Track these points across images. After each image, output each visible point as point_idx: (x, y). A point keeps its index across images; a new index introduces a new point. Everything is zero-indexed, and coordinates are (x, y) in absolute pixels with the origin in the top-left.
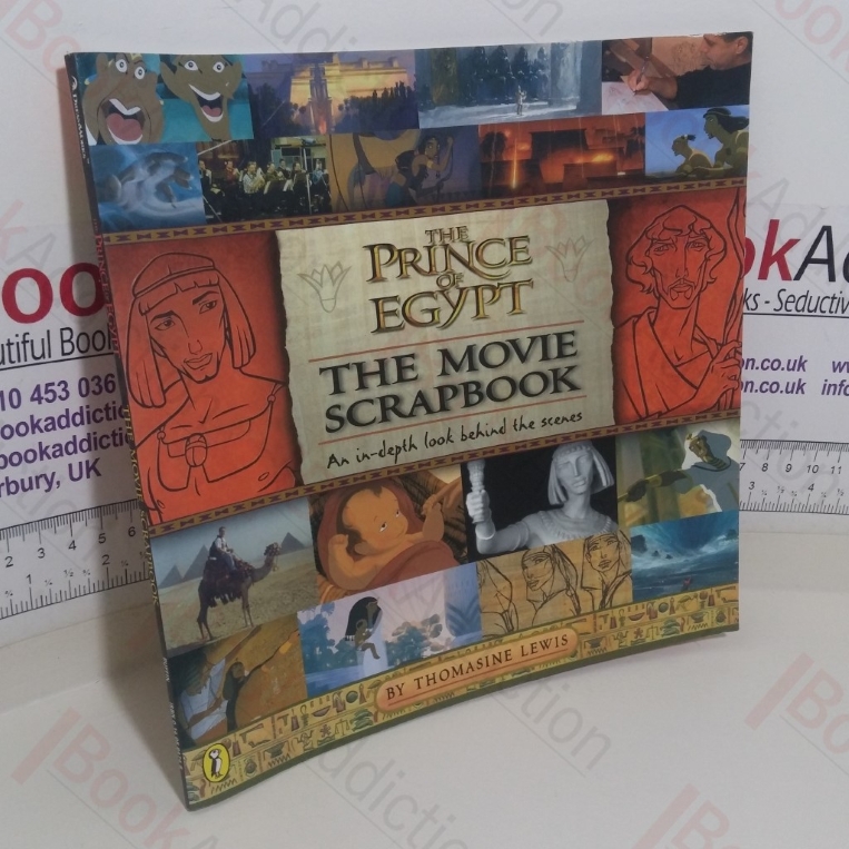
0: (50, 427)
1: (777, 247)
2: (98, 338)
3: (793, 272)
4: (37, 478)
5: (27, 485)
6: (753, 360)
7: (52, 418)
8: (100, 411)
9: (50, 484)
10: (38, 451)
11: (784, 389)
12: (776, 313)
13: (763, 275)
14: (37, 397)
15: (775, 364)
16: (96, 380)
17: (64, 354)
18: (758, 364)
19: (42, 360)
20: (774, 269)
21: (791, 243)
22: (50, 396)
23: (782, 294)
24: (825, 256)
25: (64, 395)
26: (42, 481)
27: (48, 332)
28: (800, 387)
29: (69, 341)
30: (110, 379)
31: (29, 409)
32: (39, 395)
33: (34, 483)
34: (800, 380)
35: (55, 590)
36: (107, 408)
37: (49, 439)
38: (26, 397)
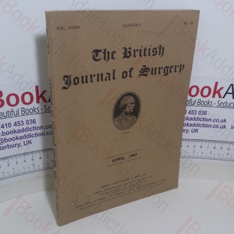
0: (19, 132)
1: (218, 89)
2: (31, 110)
3: (222, 96)
5: (13, 146)
6: (211, 119)
7: (19, 130)
8: (32, 128)
9: (19, 146)
10: (16, 138)
12: (218, 106)
13: (214, 96)
14: (15, 125)
15: (217, 121)
16: (31, 121)
17: (22, 114)
19: (17, 116)
20: (217, 95)
21: (222, 88)
23: (219, 102)
24: (231, 92)
25: (22, 124)
26: (17, 145)
27: (18, 109)
28: (225, 127)
29: (24, 111)
31: (13, 128)
33: (15, 146)
34: (225, 125)
35: (20, 172)
36: (34, 127)
37: (19, 135)
38: (12, 125)
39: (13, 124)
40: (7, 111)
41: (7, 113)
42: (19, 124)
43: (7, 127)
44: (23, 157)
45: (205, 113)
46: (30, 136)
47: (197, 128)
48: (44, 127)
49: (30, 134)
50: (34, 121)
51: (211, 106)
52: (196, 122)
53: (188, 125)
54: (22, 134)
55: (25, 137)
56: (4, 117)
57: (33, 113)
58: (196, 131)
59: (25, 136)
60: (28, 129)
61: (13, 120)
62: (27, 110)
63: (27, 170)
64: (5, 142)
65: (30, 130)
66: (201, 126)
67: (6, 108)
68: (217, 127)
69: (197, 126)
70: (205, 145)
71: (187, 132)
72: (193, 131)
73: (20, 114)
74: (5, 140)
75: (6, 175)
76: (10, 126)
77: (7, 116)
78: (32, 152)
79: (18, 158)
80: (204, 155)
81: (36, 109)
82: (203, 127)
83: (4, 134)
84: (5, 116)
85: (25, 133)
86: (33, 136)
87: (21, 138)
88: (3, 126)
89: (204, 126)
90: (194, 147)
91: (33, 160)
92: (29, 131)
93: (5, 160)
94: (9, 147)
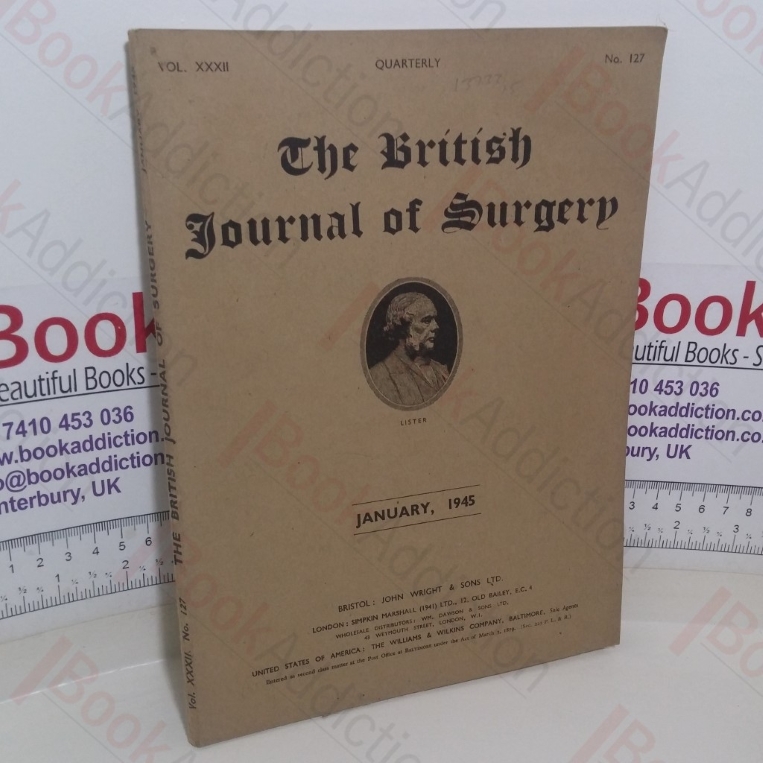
39: (55, 422)
40: (37, 378)
41: (38, 383)
42: (76, 424)
43: (35, 433)
44: (88, 537)
45: (712, 389)
46: (115, 464)
49: (115, 456)
50: (127, 414)
51: (732, 366)
53: (653, 431)
54: (86, 458)
55: (98, 466)
56: (25, 399)
57: (125, 386)
59: (97, 464)
61: (55, 410)
62: (105, 376)
64: (30, 482)
65: (112, 442)
68: (756, 437)
70: (714, 501)
71: (651, 456)
72: (672, 454)
73: (82, 388)
74: (29, 475)
76: (46, 429)
77: (35, 394)
81: (136, 371)
83: (26, 455)
84: (31, 392)
85: (96, 453)
87: (85, 470)
90: (678, 508)
91: (122, 547)
92: (110, 447)
93: (28, 548)
94: (43, 500)
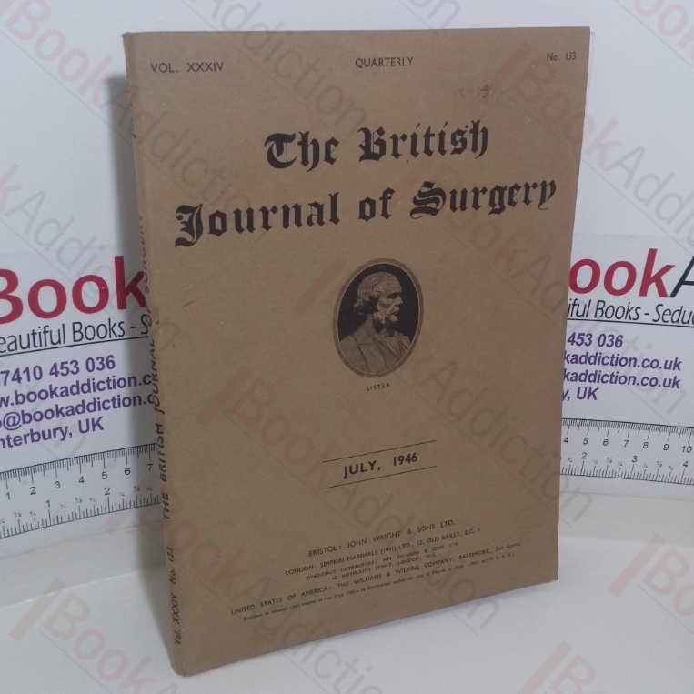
0: (64, 394)
1: (655, 271)
2: (102, 328)
3: (669, 291)
4: (55, 431)
5: (47, 436)
6: (635, 359)
7: (66, 387)
8: (103, 382)
9: (64, 435)
10: (55, 411)
11: (662, 384)
12: (655, 323)
13: (643, 292)
14: (54, 372)
15: (654, 364)
16: (100, 360)
17: (75, 341)
18: (639, 363)
19: (58, 345)
20: (653, 288)
21: (667, 268)
22: (65, 371)
23: (659, 308)
25: (75, 370)
26: (58, 433)
27: (63, 325)
29: (79, 331)
30: (110, 359)
31: (48, 381)
32: (56, 370)
33: (51, 434)
34: (675, 377)
35: (68, 512)
36: (108, 380)
37: (64, 402)
38: (46, 372)
47: (594, 386)
48: (139, 380)
52: (592, 369)
58: (592, 393)
60: (91, 386)
63: (87, 506)
66: (605, 380)
67: (28, 321)
69: (594, 381)
75: (26, 520)
78: (104, 455)
79: (62, 471)
80: (614, 467)
82: (611, 382)
86: (107, 405)
88: (19, 376)
89: (615, 379)
